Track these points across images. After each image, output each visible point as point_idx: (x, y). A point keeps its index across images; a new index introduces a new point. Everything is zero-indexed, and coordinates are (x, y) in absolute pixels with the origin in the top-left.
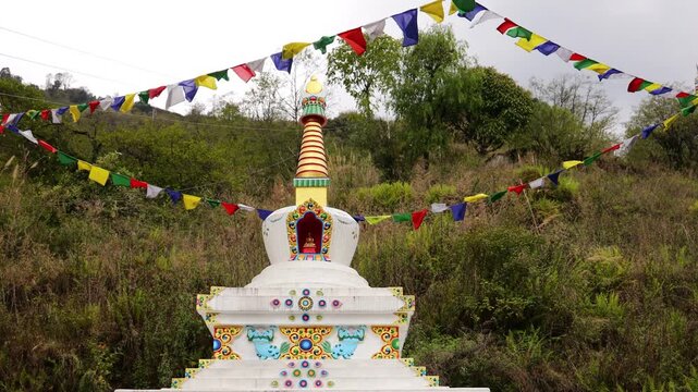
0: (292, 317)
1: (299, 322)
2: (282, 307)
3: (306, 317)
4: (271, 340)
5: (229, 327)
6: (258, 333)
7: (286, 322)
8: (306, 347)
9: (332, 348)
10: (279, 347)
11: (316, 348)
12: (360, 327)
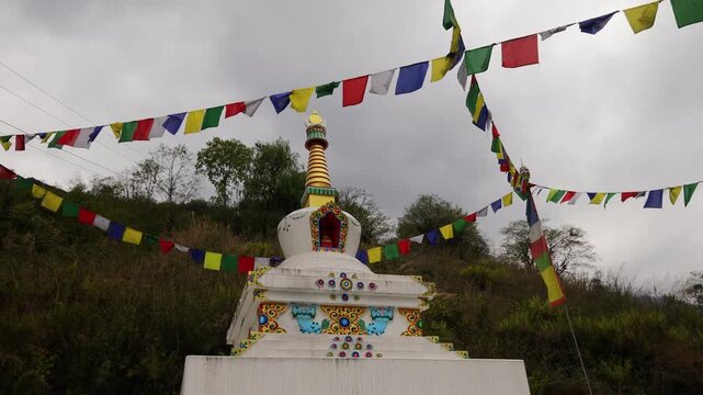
0: (333, 297)
1: (339, 301)
2: (326, 286)
3: (345, 297)
4: (313, 317)
5: (275, 303)
6: (301, 310)
7: (328, 301)
8: (344, 324)
9: (367, 325)
10: (320, 324)
11: (353, 326)
12: (389, 309)
